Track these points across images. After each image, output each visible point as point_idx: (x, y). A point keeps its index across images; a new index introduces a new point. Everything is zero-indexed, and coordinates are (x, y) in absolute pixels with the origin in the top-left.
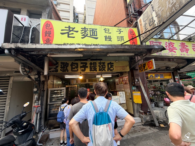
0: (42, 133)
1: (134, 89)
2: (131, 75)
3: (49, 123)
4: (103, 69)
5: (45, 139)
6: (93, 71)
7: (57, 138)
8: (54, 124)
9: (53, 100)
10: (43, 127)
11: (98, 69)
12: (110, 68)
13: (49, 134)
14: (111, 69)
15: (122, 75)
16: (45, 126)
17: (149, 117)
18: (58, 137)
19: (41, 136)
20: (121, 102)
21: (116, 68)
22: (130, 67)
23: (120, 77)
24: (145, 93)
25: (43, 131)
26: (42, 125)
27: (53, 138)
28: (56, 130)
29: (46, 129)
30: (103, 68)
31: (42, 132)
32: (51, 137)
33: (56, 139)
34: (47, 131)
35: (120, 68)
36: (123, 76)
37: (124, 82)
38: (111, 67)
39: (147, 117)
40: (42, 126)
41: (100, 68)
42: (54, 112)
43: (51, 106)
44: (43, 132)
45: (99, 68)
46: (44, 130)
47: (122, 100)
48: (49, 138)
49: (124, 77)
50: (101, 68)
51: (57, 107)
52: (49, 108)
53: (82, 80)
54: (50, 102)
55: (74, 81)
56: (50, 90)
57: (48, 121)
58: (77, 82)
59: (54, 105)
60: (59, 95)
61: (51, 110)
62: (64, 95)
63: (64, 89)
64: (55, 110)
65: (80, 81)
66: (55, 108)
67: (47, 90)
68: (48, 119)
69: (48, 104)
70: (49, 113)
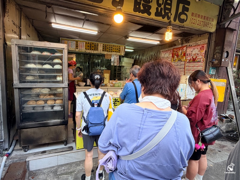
0: (7, 159)
1: (212, 73)
2: (215, 42)
3: (22, 136)
4: (165, 12)
5: (20, 176)
6: (140, 13)
7: (50, 168)
8: (40, 139)
9: (29, 78)
10: (7, 145)
11: (153, 11)
12: (181, 14)
13: (29, 161)
14: (183, 17)
15: (184, 42)
16: (11, 140)
17: (225, 125)
18: (53, 167)
19: (5, 166)
20: (187, 96)
21: (193, 17)
22: (218, 23)
23: (180, 46)
24: (232, 84)
25: (6, 152)
26: (2, 140)
27: (39, 170)
28: (44, 152)
29: (16, 148)
30: (165, 9)
31: (5, 157)
32: (33, 166)
33: (49, 170)
34: (18, 153)
35: (200, 20)
36: (188, 44)
37: (189, 58)
38: (183, 13)
39: (223, 126)
40: (2, 142)
41: (159, 9)
42: (34, 109)
43: (26, 92)
44: (8, 155)
45: (157, 9)
46: (10, 151)
47: (189, 93)
48: (29, 170)
49: (190, 46)
50: (161, 9)
51: (42, 97)
52: (19, 99)
53: (90, 44)
54: (19, 82)
55: (70, 44)
56: (16, 45)
57: (19, 130)
58: (77, 46)
59: (32, 91)
60: (47, 65)
61: (26, 104)
62: (64, 66)
63: (64, 49)
64: (36, 104)
65: (84, 47)
66: (36, 98)
67: (5, 47)
68: (19, 127)
69: (14, 87)
70: (20, 110)
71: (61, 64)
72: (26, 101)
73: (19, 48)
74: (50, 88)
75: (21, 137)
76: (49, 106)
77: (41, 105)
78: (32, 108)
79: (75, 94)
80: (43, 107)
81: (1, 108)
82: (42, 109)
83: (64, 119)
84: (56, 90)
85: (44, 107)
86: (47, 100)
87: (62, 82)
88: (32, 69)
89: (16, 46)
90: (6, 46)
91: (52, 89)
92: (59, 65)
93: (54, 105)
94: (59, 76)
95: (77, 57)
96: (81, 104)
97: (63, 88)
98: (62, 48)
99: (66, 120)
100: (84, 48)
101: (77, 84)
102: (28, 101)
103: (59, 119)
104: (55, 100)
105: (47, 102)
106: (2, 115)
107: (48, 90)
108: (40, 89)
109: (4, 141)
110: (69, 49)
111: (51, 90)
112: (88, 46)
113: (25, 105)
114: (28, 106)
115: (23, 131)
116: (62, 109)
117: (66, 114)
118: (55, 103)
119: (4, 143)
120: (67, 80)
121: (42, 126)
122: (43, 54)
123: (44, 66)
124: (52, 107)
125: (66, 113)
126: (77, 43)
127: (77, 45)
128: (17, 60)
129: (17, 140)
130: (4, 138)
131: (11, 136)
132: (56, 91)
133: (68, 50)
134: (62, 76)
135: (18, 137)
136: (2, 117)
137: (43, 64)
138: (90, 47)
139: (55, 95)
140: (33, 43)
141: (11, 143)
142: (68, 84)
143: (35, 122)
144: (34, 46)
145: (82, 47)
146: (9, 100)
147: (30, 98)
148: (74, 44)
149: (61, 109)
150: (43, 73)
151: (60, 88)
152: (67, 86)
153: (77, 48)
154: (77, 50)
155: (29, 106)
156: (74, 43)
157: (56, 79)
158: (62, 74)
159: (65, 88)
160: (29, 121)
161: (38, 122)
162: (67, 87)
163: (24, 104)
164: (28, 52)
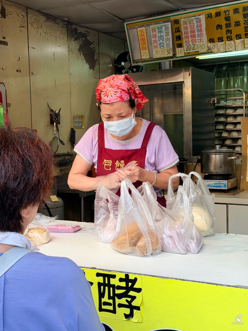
53: (223, 16)
55: (155, 36)
58: (179, 38)
65: (204, 32)
100: (205, 38)
110: (156, 56)
112: (219, 27)
126: (176, 26)
127: (178, 34)
138: (224, 29)
145: (194, 36)
148: (167, 34)
153: (180, 46)
154: (181, 53)
156: (167, 28)
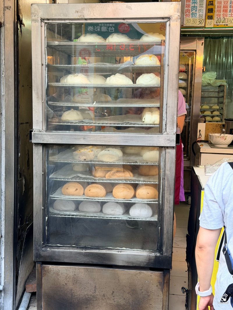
3: (46, 285)
9: (71, 117)
16: (20, 289)
42: (77, 209)
51: (99, 174)
52: (44, 175)
54: (44, 128)
55: (189, 6)
56: (42, 20)
57: (38, 266)
58: (211, 11)
59: (77, 155)
60: (118, 75)
61: (58, 191)
62: (166, 76)
63: (169, 18)
64: (84, 194)
66: (84, 176)
67: (18, 29)
68: (38, 256)
69: (34, 141)
70: (45, 208)
71: (158, 71)
72: (59, 184)
73: (51, 28)
74: (123, 148)
75: (43, 286)
76: (117, 203)
77: (97, 199)
78: (73, 206)
79: (198, 171)
80: (103, 204)
81: (3, 198)
82: (100, 210)
83: (160, 250)
84: (138, 155)
85: (105, 206)
86: (113, 185)
87: (159, 129)
88: (77, 90)
89: (43, 24)
90: (21, 27)
91: (129, 151)
92: (152, 75)
93: (133, 200)
94: (150, 109)
95: (209, 51)
96: (221, 204)
97: (161, 148)
98: (163, 18)
99: (165, 254)
101: (203, 138)
102: (65, 182)
103: (143, 248)
104: (135, 186)
105: (112, 192)
106: (3, 218)
107: (118, 153)
108: (95, 149)
109: (4, 289)
110: (186, 24)
111: (124, 153)
113: (55, 196)
114: (63, 197)
115: (48, 271)
116: (155, 219)
117: (165, 236)
118: (135, 196)
119: (3, 294)
120: (173, 121)
121: (95, 261)
122: (107, 41)
123: (108, 78)
124: (127, 207)
125: (165, 231)
127: (211, 7)
128: (42, 65)
129: (33, 294)
130: (5, 283)
131: (19, 280)
132: (140, 158)
133: (182, 27)
134: (160, 108)
135: (36, 285)
136: (3, 223)
137: (107, 73)
139: (134, 169)
140: (83, 9)
141: (18, 297)
142: (177, 136)
143: (77, 248)
144: (86, 19)
145: (226, 11)
146: (21, 177)
147: (69, 175)
148: (201, 6)
149: (152, 216)
150: (107, 102)
151: (153, 147)
152: (174, 144)
153: (211, 18)
154: (210, 25)
155: (67, 197)
157: (141, 119)
158: (158, 105)
159: (167, 150)
160: (64, 244)
161: (86, 248)
162: (173, 147)
163: (54, 191)
164: (70, 39)
